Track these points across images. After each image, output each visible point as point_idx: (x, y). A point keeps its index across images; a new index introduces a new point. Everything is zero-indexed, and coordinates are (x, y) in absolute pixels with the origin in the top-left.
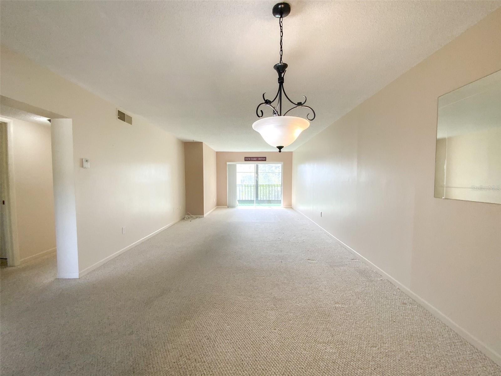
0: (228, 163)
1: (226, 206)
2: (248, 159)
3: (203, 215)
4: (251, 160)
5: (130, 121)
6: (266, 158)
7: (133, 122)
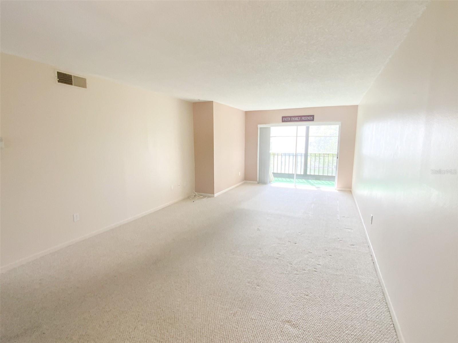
0: (260, 126)
1: (256, 181)
2: (286, 119)
3: (214, 194)
4: (291, 121)
5: (82, 83)
6: (313, 116)
7: (87, 85)
